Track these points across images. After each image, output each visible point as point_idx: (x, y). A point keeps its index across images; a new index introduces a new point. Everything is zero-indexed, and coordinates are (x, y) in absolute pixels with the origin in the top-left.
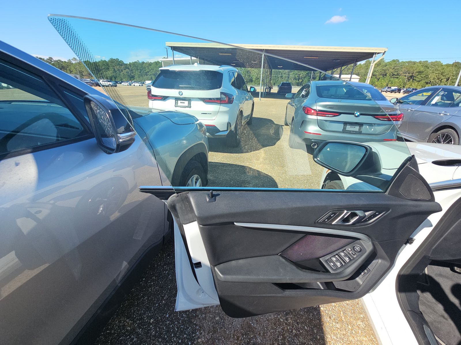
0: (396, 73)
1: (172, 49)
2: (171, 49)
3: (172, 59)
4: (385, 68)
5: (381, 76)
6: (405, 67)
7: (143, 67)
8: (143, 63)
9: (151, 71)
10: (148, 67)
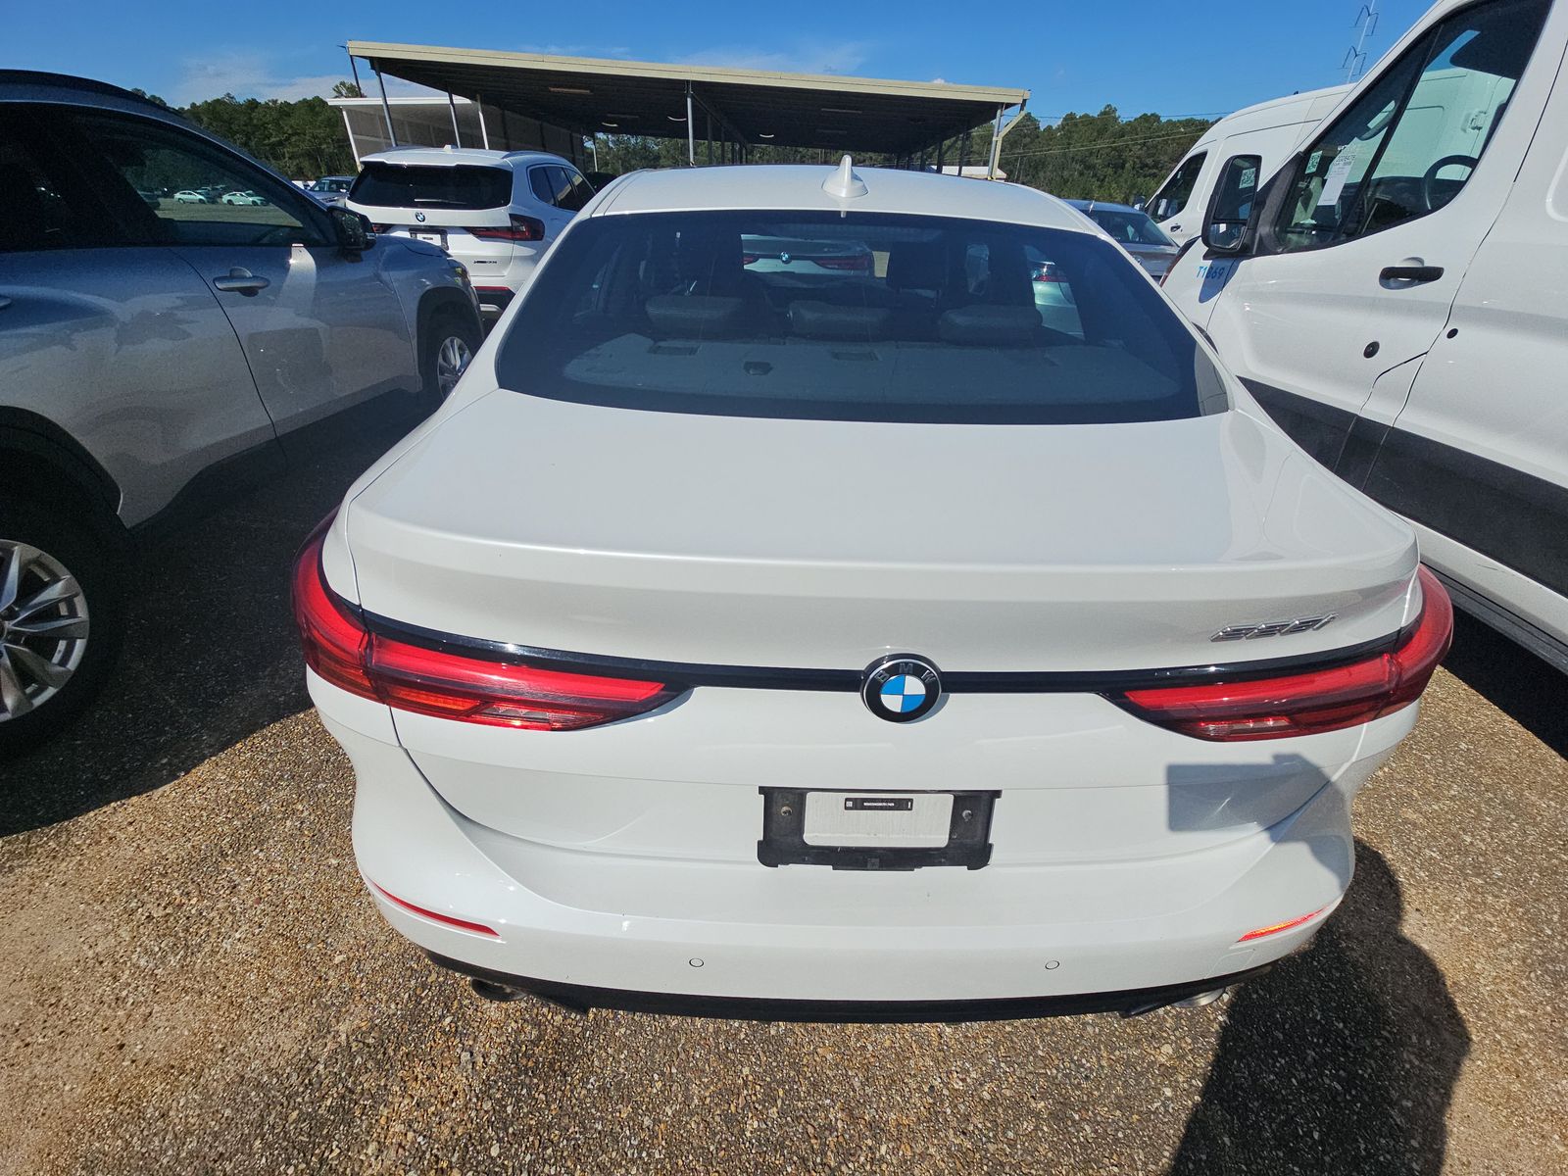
0: (1149, 161)
1: (377, 66)
2: (373, 68)
3: (379, 101)
4: (1119, 143)
5: (1110, 171)
6: (1173, 139)
7: (255, 121)
8: (253, 105)
9: (293, 139)
10: (276, 122)
